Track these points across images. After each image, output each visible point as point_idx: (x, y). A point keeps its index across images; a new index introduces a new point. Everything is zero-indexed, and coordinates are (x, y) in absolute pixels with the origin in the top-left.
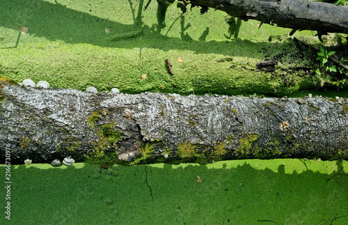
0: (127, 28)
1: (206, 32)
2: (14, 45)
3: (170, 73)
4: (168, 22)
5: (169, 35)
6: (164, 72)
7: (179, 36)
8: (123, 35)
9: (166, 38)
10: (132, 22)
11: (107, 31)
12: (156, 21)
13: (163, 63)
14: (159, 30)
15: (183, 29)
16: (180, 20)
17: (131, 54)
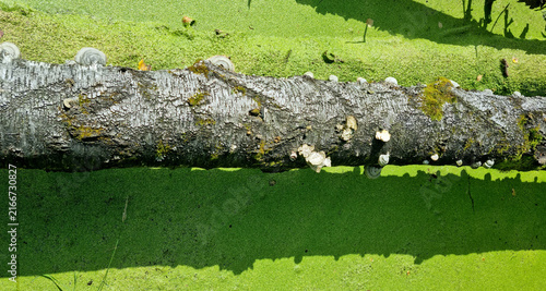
0: (457, 22)
1: (526, 30)
2: (361, 39)
3: (505, 75)
4: (494, 16)
5: (494, 32)
6: (499, 73)
7: (503, 33)
8: (455, 29)
9: (491, 34)
10: (462, 16)
11: (440, 25)
12: (483, 16)
13: (498, 64)
14: (485, 26)
15: (507, 25)
16: (504, 14)
17: (468, 53)
